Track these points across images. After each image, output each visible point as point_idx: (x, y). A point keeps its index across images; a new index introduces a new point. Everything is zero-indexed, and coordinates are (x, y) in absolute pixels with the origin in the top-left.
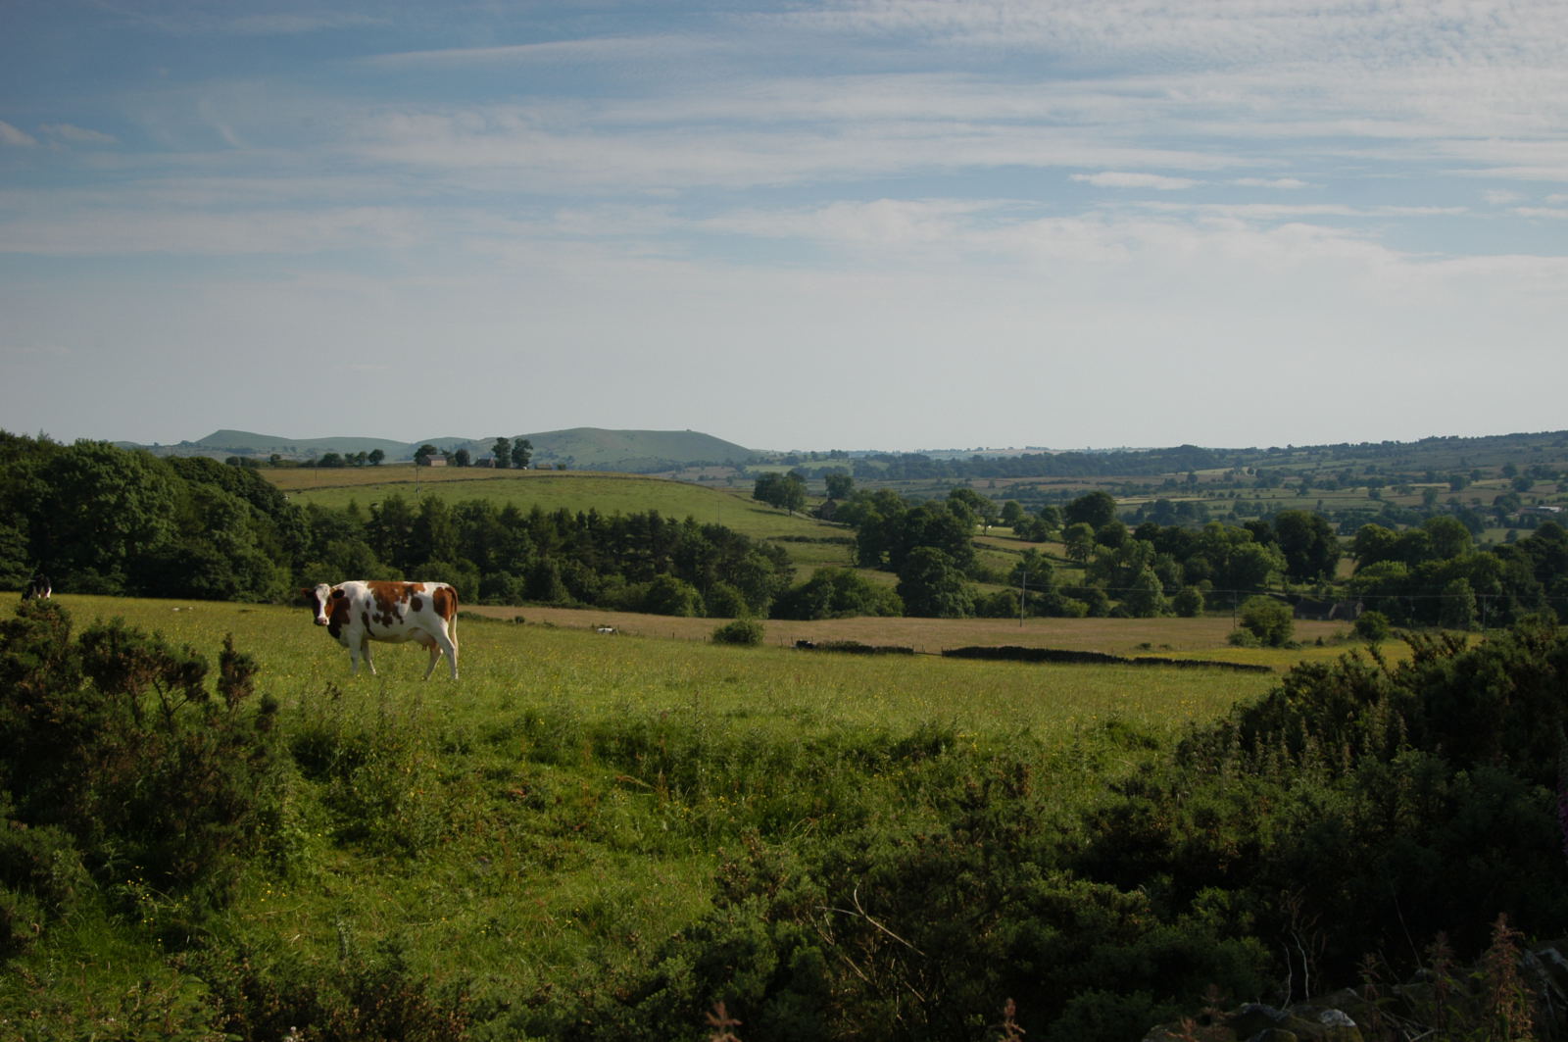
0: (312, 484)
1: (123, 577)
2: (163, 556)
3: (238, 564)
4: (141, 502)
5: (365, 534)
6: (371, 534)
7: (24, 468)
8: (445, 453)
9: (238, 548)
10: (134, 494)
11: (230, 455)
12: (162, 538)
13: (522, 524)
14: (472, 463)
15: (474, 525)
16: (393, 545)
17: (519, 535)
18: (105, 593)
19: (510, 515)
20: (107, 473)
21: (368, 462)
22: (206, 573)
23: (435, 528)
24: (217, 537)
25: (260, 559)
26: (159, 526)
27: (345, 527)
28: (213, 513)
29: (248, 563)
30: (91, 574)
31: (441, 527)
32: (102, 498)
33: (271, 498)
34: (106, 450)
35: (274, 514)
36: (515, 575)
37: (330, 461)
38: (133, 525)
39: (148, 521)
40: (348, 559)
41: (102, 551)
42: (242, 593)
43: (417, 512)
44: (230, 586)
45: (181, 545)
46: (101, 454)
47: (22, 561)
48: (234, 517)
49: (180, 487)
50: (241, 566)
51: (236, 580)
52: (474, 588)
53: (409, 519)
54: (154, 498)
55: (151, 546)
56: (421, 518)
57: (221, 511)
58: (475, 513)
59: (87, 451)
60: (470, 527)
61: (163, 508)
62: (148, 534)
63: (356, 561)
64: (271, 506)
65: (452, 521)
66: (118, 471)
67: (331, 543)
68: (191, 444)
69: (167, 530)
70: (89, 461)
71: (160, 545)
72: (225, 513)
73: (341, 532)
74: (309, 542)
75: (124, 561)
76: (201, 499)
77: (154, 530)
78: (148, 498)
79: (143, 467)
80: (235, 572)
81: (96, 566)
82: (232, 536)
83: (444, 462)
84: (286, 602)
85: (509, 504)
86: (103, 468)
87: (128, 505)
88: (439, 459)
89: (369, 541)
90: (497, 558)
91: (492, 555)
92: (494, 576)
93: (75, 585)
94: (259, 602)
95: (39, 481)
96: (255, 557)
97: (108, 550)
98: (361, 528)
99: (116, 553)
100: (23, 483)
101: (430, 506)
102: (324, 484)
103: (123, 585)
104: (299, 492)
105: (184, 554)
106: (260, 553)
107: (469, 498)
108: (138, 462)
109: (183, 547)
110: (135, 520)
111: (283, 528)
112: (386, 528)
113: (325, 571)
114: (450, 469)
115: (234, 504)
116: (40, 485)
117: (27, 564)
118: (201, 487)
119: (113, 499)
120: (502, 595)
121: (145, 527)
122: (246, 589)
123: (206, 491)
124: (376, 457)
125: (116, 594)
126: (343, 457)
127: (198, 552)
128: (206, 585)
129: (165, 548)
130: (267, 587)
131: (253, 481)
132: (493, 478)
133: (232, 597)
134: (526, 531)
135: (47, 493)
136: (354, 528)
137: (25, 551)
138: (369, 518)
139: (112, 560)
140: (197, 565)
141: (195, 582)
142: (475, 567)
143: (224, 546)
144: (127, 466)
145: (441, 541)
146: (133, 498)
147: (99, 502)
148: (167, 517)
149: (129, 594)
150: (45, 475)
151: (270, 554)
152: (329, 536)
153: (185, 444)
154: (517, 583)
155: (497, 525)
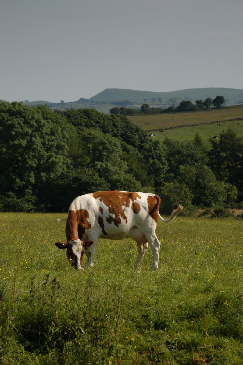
0: (172, 125)
5: (207, 160)
11: (113, 107)
21: (212, 106)
27: (191, 156)
32: (16, 142)
33: (138, 137)
35: (141, 148)
37: (185, 107)
48: (110, 152)
49: (71, 132)
55: (53, 175)
57: (101, 148)
64: (138, 142)
67: (182, 167)
69: (63, 164)
71: (59, 174)
73: (189, 159)
74: (166, 168)
76: (87, 139)
82: (110, 165)
89: (210, 165)
96: (126, 180)
98: (204, 155)
104: (161, 131)
105: (76, 180)
106: (130, 177)
109: (75, 175)
111: (147, 158)
112: (223, 154)
115: (111, 143)
118: (86, 131)
119: (24, 143)
123: (90, 134)
124: (219, 101)
126: (194, 103)
127: (86, 178)
131: (125, 125)
136: (199, 156)
138: (210, 148)
139: (25, 187)
147: (14, 145)
151: (138, 177)
152: (181, 162)
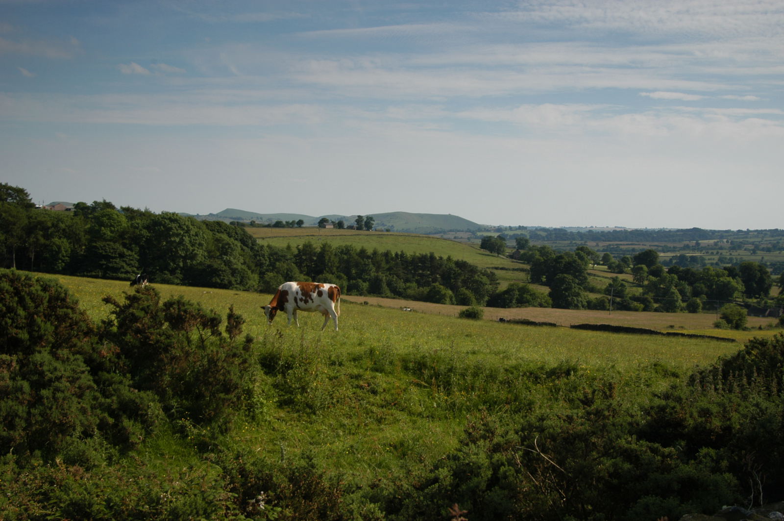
0: (270, 235)
1: (181, 276)
2: (200, 267)
3: (234, 272)
4: (190, 242)
5: (294, 260)
6: (296, 260)
7: (138, 224)
8: (333, 222)
9: (234, 264)
10: (187, 238)
11: (232, 220)
12: (200, 258)
13: (368, 257)
14: (345, 227)
15: (345, 257)
16: (307, 266)
17: (367, 263)
18: (172, 283)
19: (362, 253)
20: (175, 227)
21: (296, 226)
22: (219, 276)
23: (327, 258)
24: (225, 259)
25: (244, 270)
26: (198, 253)
27: (284, 256)
28: (223, 247)
29: (239, 271)
30: (165, 274)
31: (330, 258)
32: (173, 239)
33: (250, 241)
34: (175, 217)
35: (252, 249)
36: (364, 281)
37: (278, 225)
38: (186, 252)
39: (193, 250)
40: (285, 271)
41: (172, 264)
42: (236, 286)
43: (319, 250)
44: (230, 282)
45: (208, 262)
46: (173, 218)
47: (136, 267)
48: (233, 250)
49: (208, 235)
50: (235, 273)
51: (233, 279)
52: (344, 287)
53: (315, 253)
54: (196, 240)
55: (194, 262)
56: (320, 253)
57: (227, 247)
58: (346, 251)
59: (166, 217)
60: (343, 258)
61: (200, 245)
62: (193, 257)
63: (289, 273)
64: (250, 245)
65: (335, 255)
66: (180, 227)
67: (278, 263)
68: (214, 215)
69: (202, 255)
70: (167, 221)
71: (199, 262)
72: (229, 247)
73: (282, 258)
74: (268, 263)
75: (182, 269)
76: (218, 240)
77: (196, 255)
78: (194, 240)
79: (192, 225)
80: (233, 275)
81: (169, 271)
82: (232, 259)
83: (332, 227)
84: (256, 291)
85: (363, 247)
86: (173, 225)
87: (184, 243)
88: (329, 225)
89: (296, 263)
90: (356, 273)
91: (354, 272)
92: (354, 281)
93: (159, 279)
94: (244, 290)
95: (144, 230)
96: (242, 269)
97: (174, 263)
98: (292, 257)
99: (178, 265)
100: (137, 231)
101: (324, 247)
102: (275, 235)
103: (181, 280)
104: (263, 239)
105: (210, 266)
106: (244, 267)
107: (344, 244)
108: (190, 223)
109: (209, 263)
110: (188, 250)
111: (255, 256)
112: (304, 257)
113: (275, 276)
114: (335, 230)
115: (233, 244)
116: (145, 232)
117: (138, 268)
118: (218, 235)
119: (177, 240)
120: (358, 291)
121: (192, 253)
122: (237, 284)
123: (221, 237)
124: (300, 223)
125: (177, 284)
126: (284, 223)
127: (216, 266)
128: (219, 281)
129: (201, 263)
130: (247, 283)
131: (242, 233)
132: (355, 235)
133: (231, 287)
134: (370, 260)
135: (148, 236)
136: (289, 257)
137: (137, 263)
138: (296, 252)
139: (176, 269)
140: (215, 272)
141: (214, 280)
142: (345, 277)
143: (228, 263)
144: (185, 224)
145: (330, 264)
146: (187, 239)
147: (171, 241)
148: (202, 249)
149: (184, 284)
150: (147, 228)
151: (249, 268)
152: (278, 260)
153: (211, 215)
154: (365, 285)
155: (356, 257)
